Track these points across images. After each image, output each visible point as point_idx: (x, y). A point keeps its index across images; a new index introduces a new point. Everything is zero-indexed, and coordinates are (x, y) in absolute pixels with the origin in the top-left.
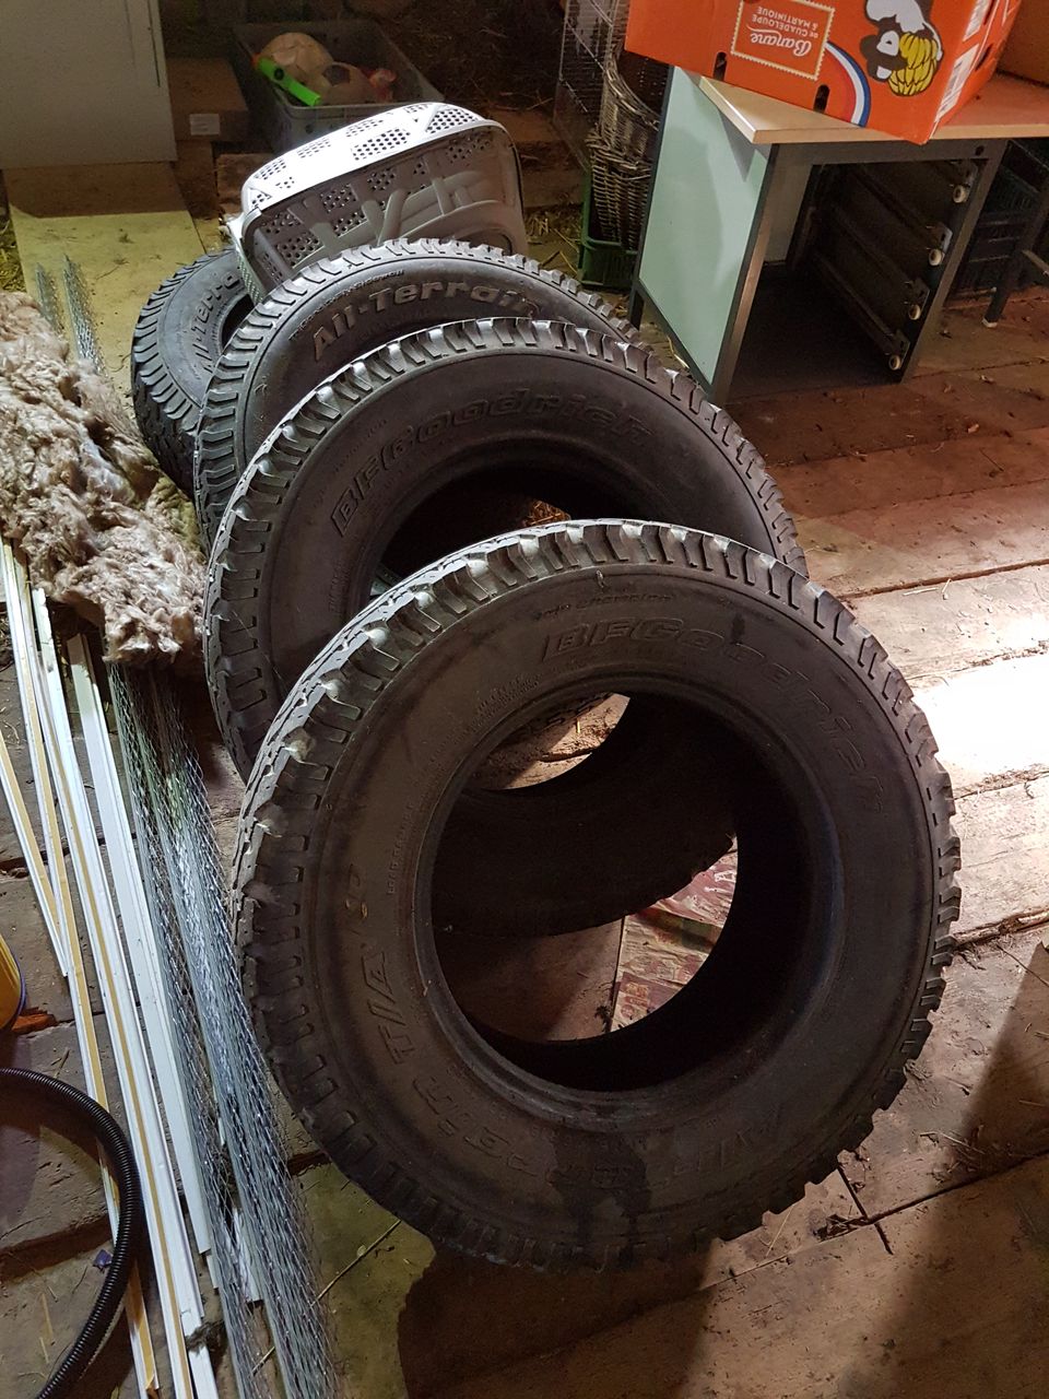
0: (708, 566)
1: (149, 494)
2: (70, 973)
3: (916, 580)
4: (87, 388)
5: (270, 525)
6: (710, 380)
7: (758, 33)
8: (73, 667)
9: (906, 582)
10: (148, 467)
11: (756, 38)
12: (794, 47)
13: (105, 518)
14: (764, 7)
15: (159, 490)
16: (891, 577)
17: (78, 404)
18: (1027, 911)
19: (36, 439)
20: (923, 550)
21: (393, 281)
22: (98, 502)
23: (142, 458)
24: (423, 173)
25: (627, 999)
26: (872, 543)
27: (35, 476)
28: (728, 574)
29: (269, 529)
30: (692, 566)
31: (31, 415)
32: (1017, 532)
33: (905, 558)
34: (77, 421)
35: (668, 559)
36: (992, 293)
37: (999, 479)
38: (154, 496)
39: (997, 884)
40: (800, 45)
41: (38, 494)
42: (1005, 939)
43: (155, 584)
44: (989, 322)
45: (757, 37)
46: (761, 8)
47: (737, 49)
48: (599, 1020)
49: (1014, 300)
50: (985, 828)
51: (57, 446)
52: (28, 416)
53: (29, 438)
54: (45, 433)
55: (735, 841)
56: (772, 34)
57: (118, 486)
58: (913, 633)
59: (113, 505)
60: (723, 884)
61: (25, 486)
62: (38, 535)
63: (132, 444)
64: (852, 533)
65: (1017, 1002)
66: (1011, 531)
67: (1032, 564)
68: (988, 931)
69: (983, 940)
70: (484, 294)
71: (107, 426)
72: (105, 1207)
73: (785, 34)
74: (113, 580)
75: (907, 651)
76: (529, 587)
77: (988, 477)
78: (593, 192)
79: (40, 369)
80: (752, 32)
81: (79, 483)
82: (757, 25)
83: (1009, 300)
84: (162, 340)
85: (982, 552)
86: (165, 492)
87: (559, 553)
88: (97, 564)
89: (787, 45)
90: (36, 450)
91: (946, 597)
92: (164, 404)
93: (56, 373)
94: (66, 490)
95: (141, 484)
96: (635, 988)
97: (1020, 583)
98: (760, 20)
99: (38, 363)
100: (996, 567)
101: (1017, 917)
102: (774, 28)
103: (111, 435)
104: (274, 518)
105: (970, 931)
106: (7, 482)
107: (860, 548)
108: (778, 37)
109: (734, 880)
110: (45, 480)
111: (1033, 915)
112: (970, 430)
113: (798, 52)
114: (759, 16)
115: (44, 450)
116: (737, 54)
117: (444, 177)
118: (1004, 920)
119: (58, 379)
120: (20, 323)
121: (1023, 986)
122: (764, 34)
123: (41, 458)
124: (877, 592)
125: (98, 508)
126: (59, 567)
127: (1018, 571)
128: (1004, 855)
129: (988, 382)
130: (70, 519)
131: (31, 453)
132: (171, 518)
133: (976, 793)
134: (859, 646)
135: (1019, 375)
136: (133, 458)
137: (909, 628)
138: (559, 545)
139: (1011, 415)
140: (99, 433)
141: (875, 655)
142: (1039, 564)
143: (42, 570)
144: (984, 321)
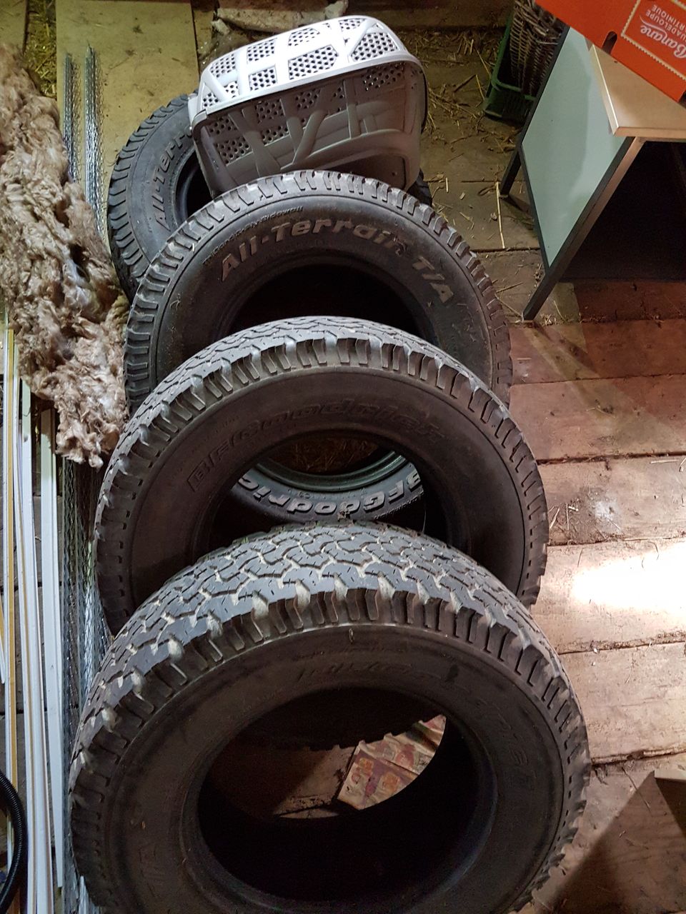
0: (439, 627)
1: (110, 307)
2: (7, 681)
3: (664, 451)
4: (74, 216)
5: (141, 481)
6: (550, 264)
7: (648, 27)
8: (42, 435)
9: (656, 451)
10: (111, 287)
11: (644, 30)
12: (675, 49)
13: (74, 329)
14: (659, 6)
15: (117, 307)
16: (646, 445)
17: (67, 226)
18: (651, 749)
19: (33, 253)
20: (678, 423)
21: (292, 217)
22: (70, 317)
23: (107, 280)
24: (341, 97)
25: (358, 769)
26: (641, 410)
27: (30, 284)
29: (140, 484)
30: (427, 627)
31: (32, 233)
33: (662, 428)
34: (63, 243)
35: (409, 622)
38: (113, 310)
39: (638, 723)
40: (682, 49)
41: (30, 299)
42: (629, 764)
43: (99, 397)
45: (646, 29)
46: (655, 7)
47: (626, 33)
48: (336, 779)
50: (645, 675)
51: (47, 263)
52: (29, 233)
53: (28, 252)
54: (39, 250)
56: (660, 32)
57: (88, 301)
58: (647, 499)
59: (81, 320)
61: (23, 292)
62: (26, 337)
63: (101, 267)
64: (629, 398)
65: (622, 813)
68: (618, 758)
69: (614, 763)
70: (364, 232)
71: (85, 250)
72: (6, 846)
73: (671, 35)
74: (70, 391)
75: (637, 514)
76: (295, 636)
78: (509, 39)
79: (44, 188)
80: (644, 24)
81: (59, 297)
82: (648, 19)
84: (130, 189)
86: (121, 309)
87: (324, 609)
88: (62, 373)
89: (670, 45)
90: (33, 262)
91: (682, 470)
92: (124, 248)
93: (54, 194)
94: (49, 303)
95: (106, 299)
96: (365, 763)
98: (652, 16)
99: (43, 183)
101: (642, 752)
102: (663, 27)
103: (87, 258)
104: (145, 476)
105: (605, 757)
106: (12, 283)
107: (632, 413)
108: (664, 35)
110: (36, 291)
111: (655, 751)
113: (677, 54)
114: (652, 12)
115: (38, 264)
116: (625, 37)
117: (357, 104)
118: (633, 753)
119: (55, 201)
120: (38, 133)
121: (630, 802)
122: (653, 30)
123: (36, 269)
124: (633, 456)
125: (69, 321)
126: (37, 368)
128: (651, 700)
130: (47, 335)
131: (29, 265)
132: (121, 333)
133: (648, 645)
134: (547, 684)
136: (101, 280)
137: (644, 494)
138: (326, 602)
140: (78, 253)
141: (558, 689)
143: (26, 365)
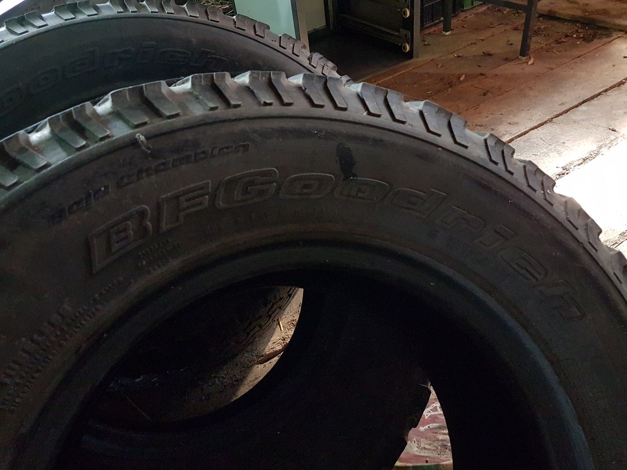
0: (286, 100)
28: (313, 105)
30: (266, 104)
32: (514, 116)
35: (233, 102)
36: (442, 20)
37: (489, 95)
44: (446, 32)
49: (454, 22)
55: (431, 389)
60: (433, 419)
66: (511, 116)
67: (533, 129)
77: (482, 96)
83: (452, 22)
85: (500, 132)
97: (532, 140)
100: (513, 136)
109: (440, 411)
112: (461, 79)
127: (527, 135)
129: (459, 56)
134: (484, 148)
135: (474, 49)
139: (479, 66)
141: (503, 152)
142: (536, 127)
144: (444, 32)
